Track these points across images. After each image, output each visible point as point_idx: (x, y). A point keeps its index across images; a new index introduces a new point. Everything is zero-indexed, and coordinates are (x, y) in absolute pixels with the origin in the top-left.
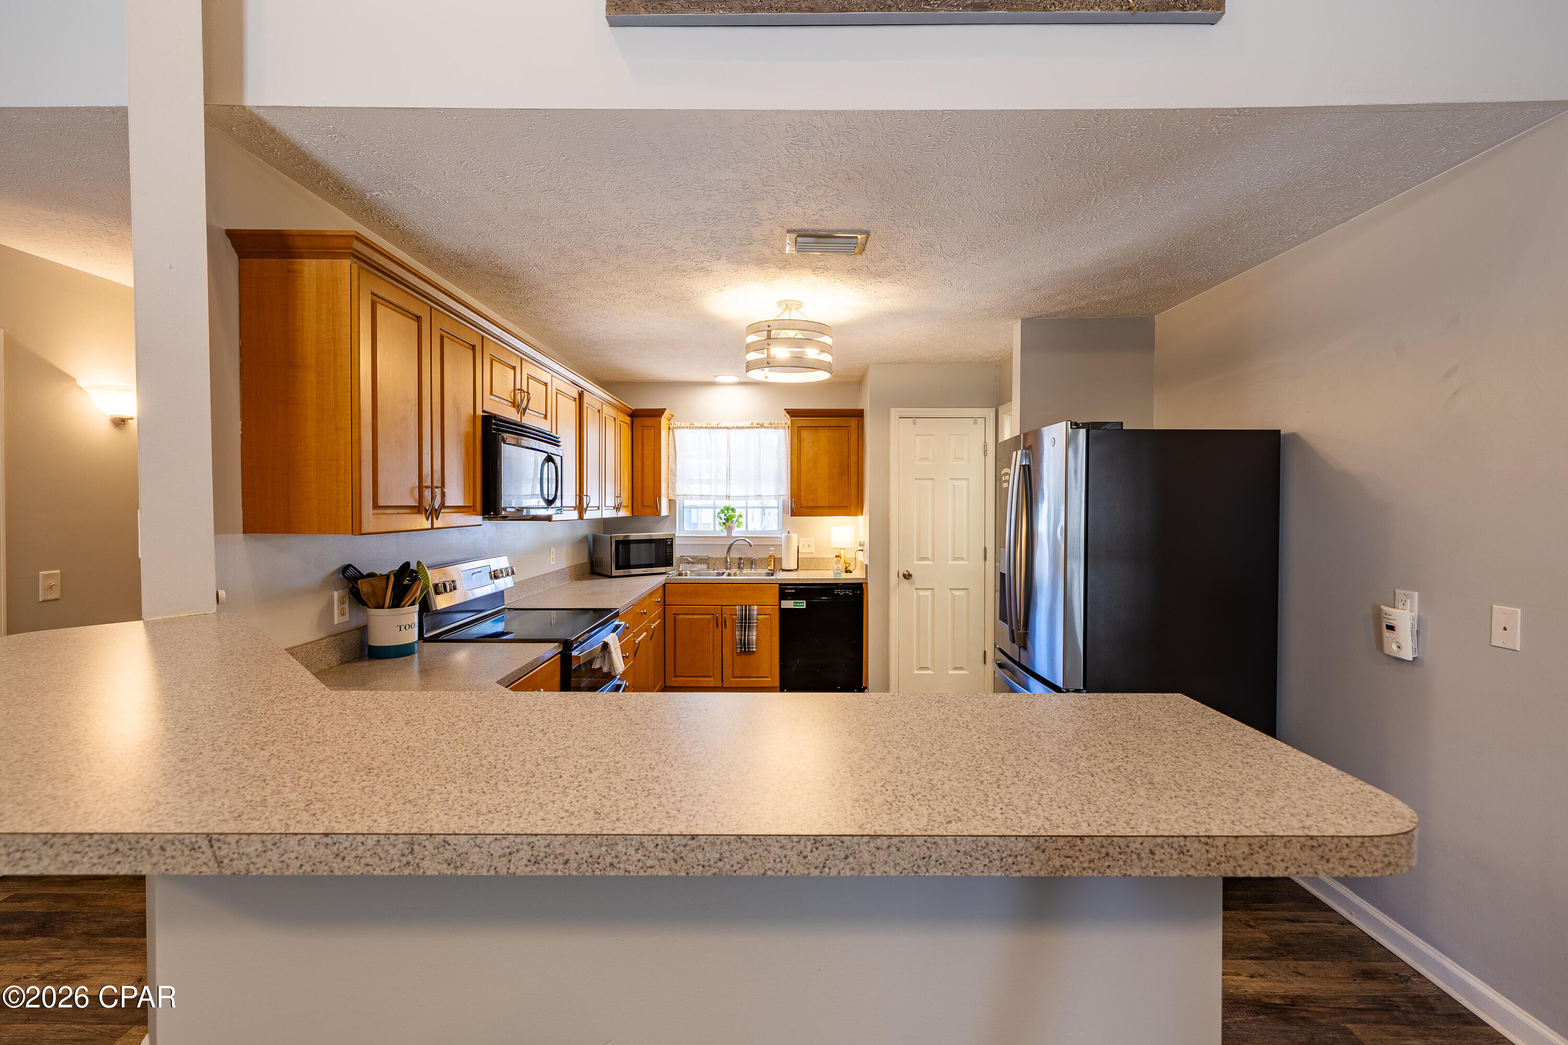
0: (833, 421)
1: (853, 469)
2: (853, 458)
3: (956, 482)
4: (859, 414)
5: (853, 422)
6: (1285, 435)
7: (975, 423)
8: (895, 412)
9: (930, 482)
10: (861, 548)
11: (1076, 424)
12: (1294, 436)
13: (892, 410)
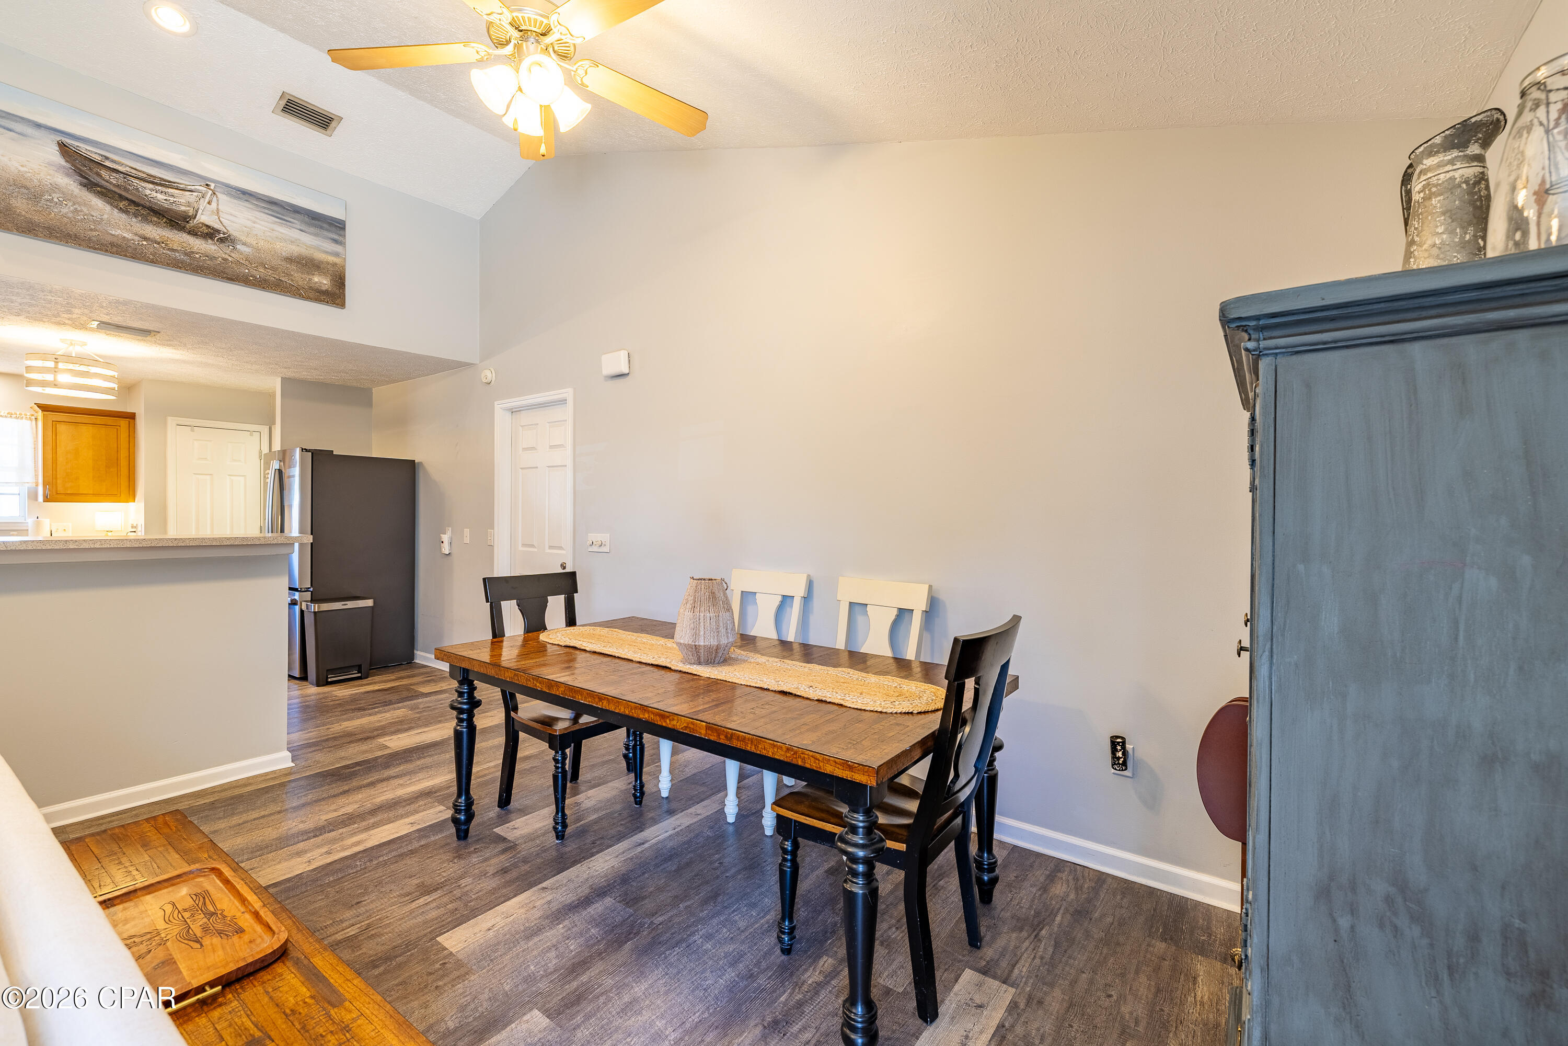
0: (98, 419)
1: (124, 463)
2: (123, 454)
3: (232, 478)
4: (132, 417)
5: (124, 423)
6: (418, 463)
7: (251, 435)
8: (171, 421)
9: (208, 477)
10: (134, 530)
11: (305, 449)
12: (420, 463)
13: (170, 419)
